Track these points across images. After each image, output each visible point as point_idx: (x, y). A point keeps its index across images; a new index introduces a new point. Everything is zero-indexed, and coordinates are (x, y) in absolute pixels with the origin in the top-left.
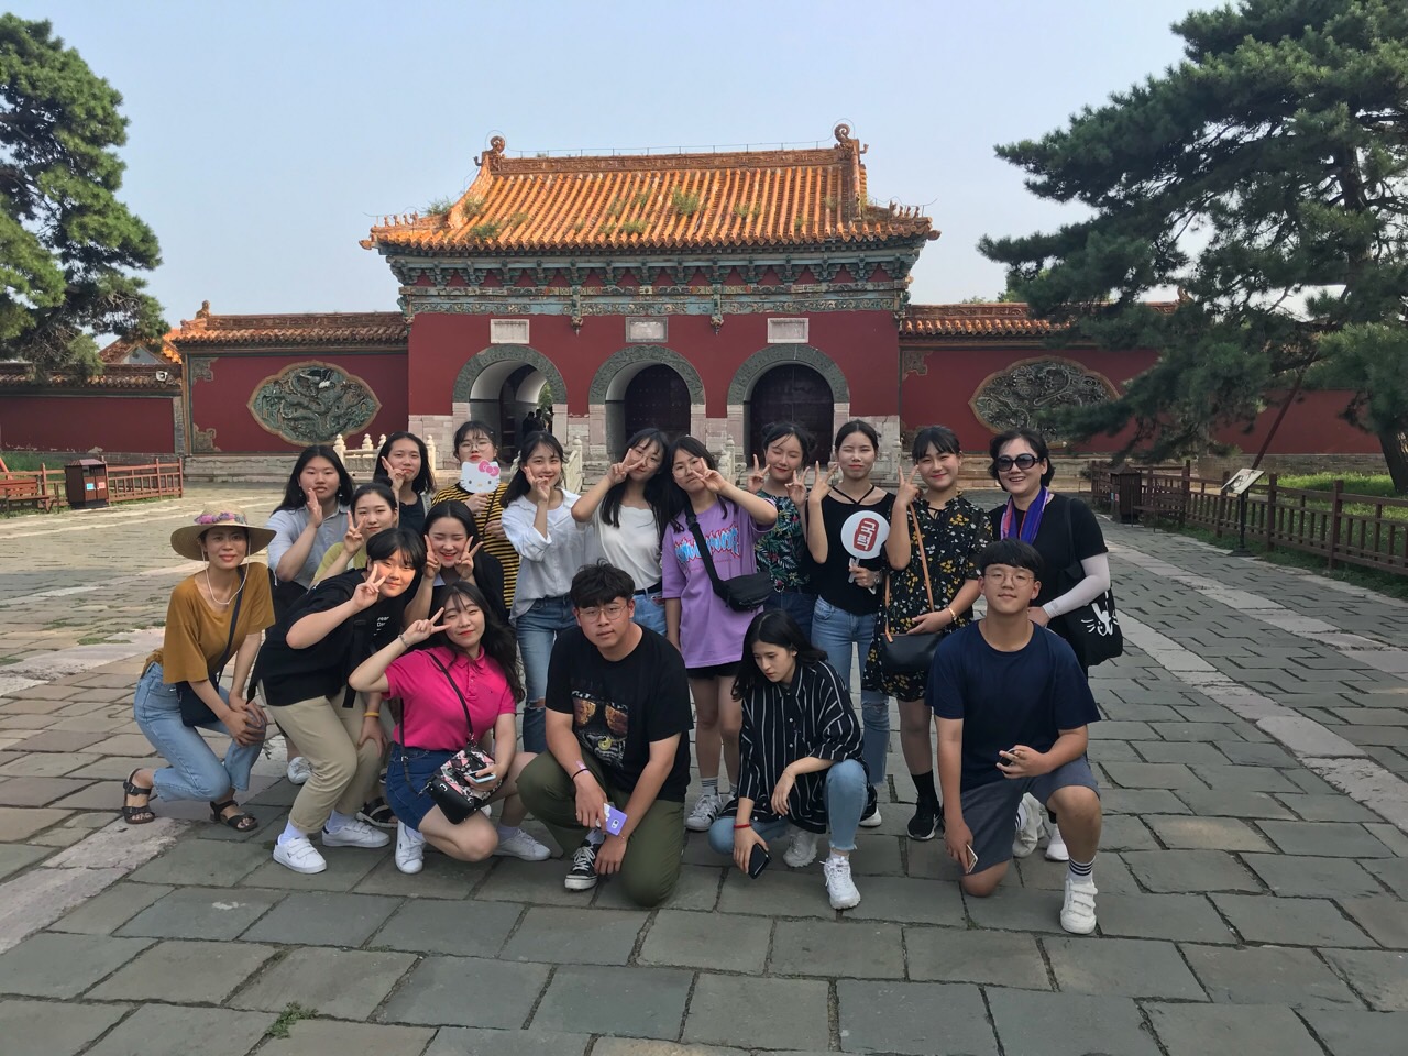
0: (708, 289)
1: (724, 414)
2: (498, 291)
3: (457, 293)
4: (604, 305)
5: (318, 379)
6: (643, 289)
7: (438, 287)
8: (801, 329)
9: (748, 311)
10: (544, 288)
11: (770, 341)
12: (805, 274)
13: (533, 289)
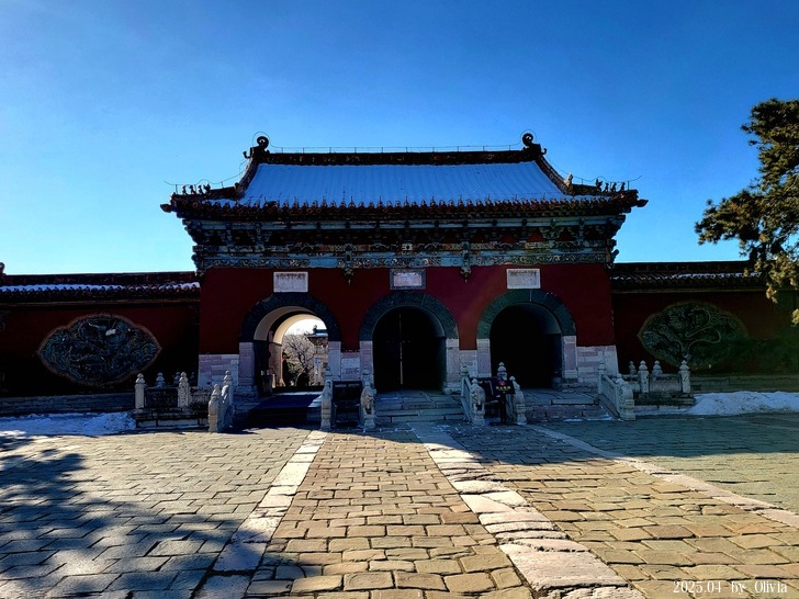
0: (458, 246)
1: (475, 347)
2: (282, 249)
3: (245, 250)
4: (372, 259)
5: (105, 328)
6: (404, 246)
7: (229, 245)
8: (533, 278)
9: (491, 263)
10: (321, 246)
11: (509, 287)
12: (536, 235)
13: (312, 247)
